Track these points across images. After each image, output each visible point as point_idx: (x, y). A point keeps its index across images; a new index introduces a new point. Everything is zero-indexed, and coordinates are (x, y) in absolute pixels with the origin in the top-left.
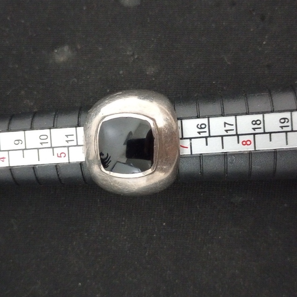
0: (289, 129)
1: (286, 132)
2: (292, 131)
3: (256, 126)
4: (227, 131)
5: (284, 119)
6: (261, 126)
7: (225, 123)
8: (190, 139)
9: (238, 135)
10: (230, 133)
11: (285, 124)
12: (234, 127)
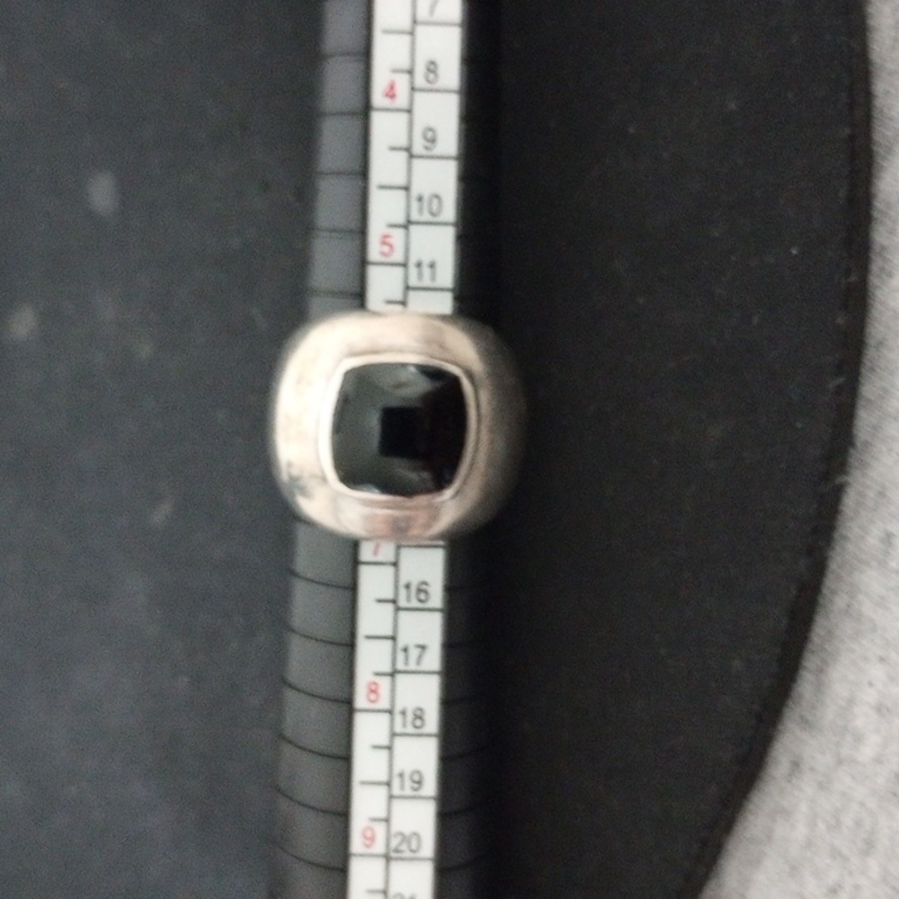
0: (396, 790)
1: (388, 784)
2: (391, 797)
3: (410, 717)
4: (405, 650)
5: (420, 783)
6: (410, 730)
7: (423, 647)
8: (395, 564)
9: (393, 674)
10: (401, 656)
11: (408, 783)
12: (412, 666)
